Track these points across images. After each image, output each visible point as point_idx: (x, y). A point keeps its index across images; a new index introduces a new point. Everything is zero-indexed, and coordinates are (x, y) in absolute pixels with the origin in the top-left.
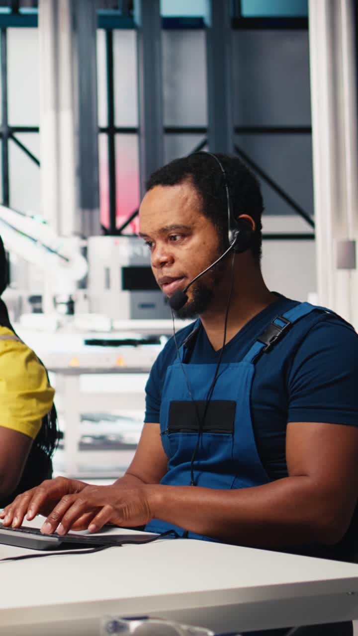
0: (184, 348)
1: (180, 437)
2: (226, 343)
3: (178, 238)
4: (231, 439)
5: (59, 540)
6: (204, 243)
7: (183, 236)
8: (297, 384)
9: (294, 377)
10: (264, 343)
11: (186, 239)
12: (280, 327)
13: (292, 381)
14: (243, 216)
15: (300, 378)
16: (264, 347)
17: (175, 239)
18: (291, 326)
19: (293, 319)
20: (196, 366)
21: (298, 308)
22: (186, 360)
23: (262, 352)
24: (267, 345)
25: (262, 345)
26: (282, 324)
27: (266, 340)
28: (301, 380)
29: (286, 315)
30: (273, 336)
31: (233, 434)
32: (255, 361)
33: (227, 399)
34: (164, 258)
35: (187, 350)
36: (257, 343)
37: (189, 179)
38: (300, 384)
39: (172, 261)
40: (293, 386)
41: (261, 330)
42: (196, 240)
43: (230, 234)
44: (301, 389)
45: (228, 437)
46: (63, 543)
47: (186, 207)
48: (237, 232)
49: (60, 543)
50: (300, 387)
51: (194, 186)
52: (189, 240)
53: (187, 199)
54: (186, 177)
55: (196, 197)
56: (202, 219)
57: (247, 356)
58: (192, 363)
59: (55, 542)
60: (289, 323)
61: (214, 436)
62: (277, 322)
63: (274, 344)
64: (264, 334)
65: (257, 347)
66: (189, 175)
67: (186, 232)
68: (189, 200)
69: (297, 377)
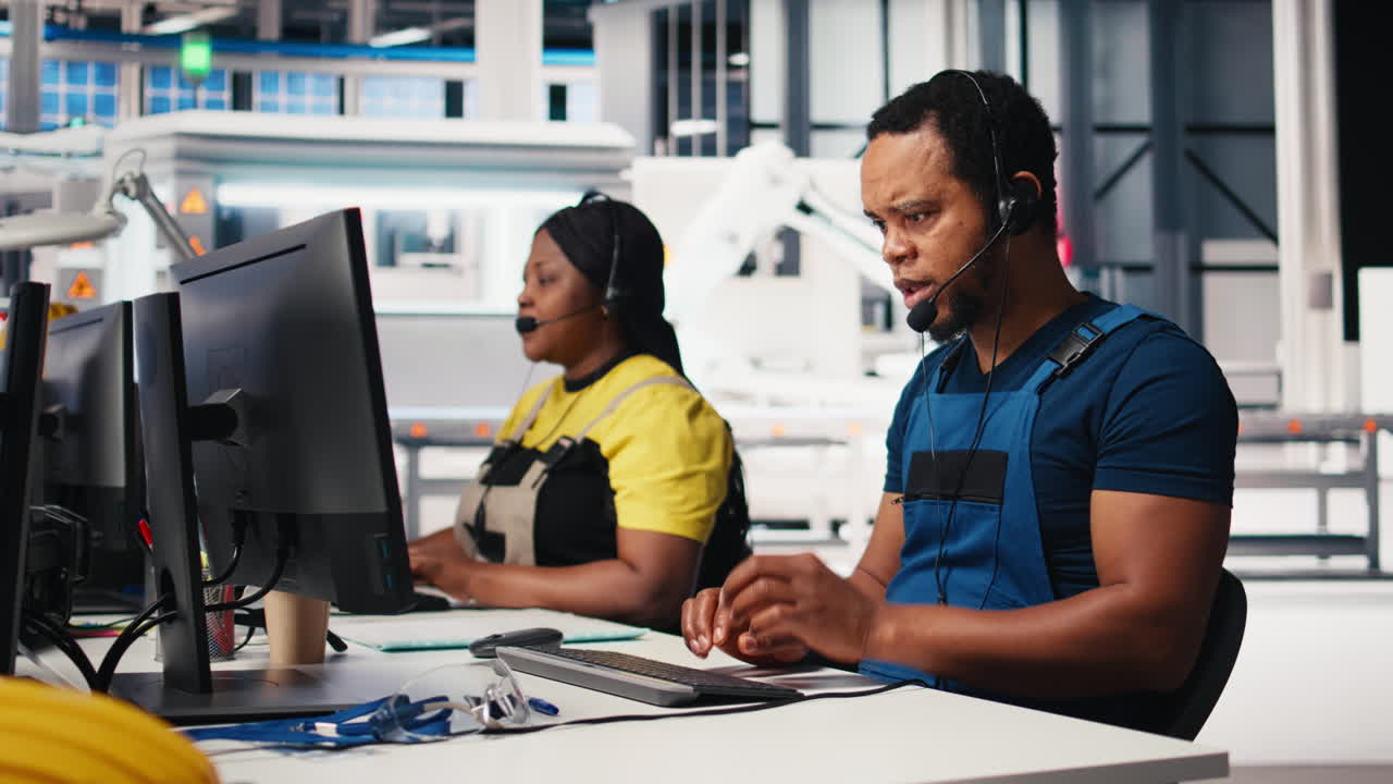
0: (942, 370)
1: (920, 506)
2: (997, 364)
3: (921, 217)
4: (997, 513)
5: (695, 690)
6: (961, 224)
7: (928, 214)
8: (1115, 430)
9: (1114, 417)
10: (1058, 363)
11: (931, 219)
12: (1084, 340)
13: (1110, 422)
14: (1021, 174)
15: (1123, 419)
16: (1056, 370)
17: (917, 219)
18: (1104, 338)
19: (1107, 329)
20: (956, 396)
21: (1116, 311)
22: (940, 390)
23: (1053, 376)
24: (1062, 366)
25: (1054, 366)
26: (1089, 336)
27: (1063, 358)
28: (1124, 423)
29: (1096, 322)
30: (1075, 351)
31: (1001, 504)
32: (1042, 389)
33: (994, 448)
34: (901, 250)
35: (945, 373)
36: (1048, 362)
37: (932, 120)
38: (1120, 431)
39: (914, 254)
40: (1111, 429)
41: (1055, 344)
42: (946, 220)
43: (1002, 205)
44: (1123, 439)
45: (992, 509)
46: (702, 695)
47: (927, 168)
48: (1013, 202)
49: (697, 694)
50: (1119, 437)
51: (940, 133)
52: (937, 219)
53: (929, 154)
54: (925, 117)
55: (943, 151)
56: (954, 186)
57: (1031, 380)
58: (949, 392)
59: (688, 694)
60: (1100, 334)
61: (972, 506)
62: (1082, 332)
63: (1073, 366)
64: (1060, 349)
65: (1047, 368)
66: (932, 113)
67: (930, 209)
68: (933, 157)
69: (1118, 418)
